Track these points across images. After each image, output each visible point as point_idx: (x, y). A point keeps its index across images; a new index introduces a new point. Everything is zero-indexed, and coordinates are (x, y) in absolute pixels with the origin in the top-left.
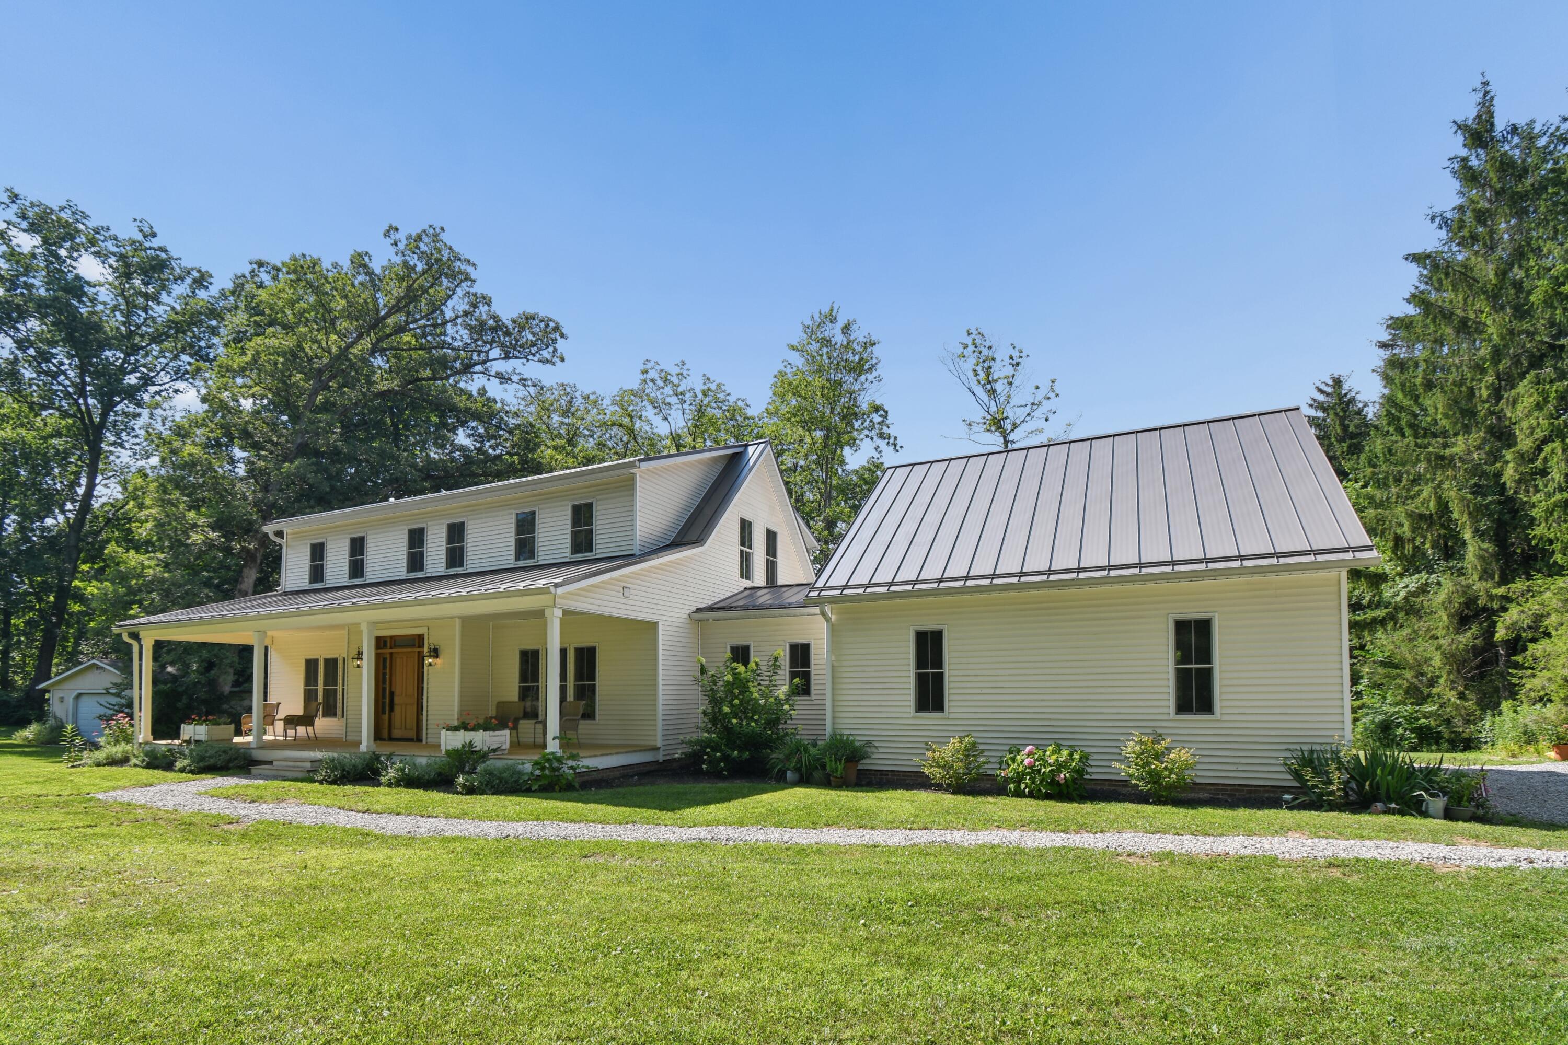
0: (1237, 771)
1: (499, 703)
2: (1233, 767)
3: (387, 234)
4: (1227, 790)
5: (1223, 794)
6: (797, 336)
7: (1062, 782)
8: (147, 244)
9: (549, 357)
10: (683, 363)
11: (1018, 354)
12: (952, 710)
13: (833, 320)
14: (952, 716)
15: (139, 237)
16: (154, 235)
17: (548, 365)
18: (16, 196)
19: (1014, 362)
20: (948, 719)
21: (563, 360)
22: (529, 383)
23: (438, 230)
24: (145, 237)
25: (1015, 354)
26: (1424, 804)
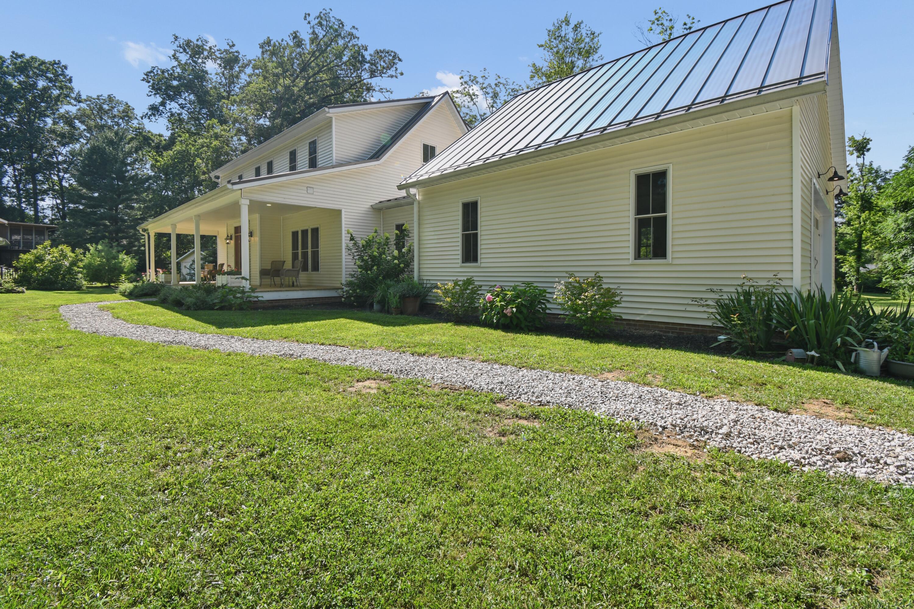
0: (685, 311)
1: (273, 262)
2: (683, 308)
3: (305, 18)
4: (676, 329)
5: (672, 332)
6: (544, 38)
7: (509, 315)
8: (231, 50)
9: (394, 74)
10: (485, 70)
11: (691, 21)
12: (483, 261)
13: (568, 23)
14: (483, 265)
15: (228, 47)
16: (234, 45)
17: (394, 78)
18: (177, 37)
19: (687, 27)
20: (480, 267)
21: (402, 74)
22: (384, 90)
23: (328, 11)
24: (230, 47)
25: (689, 21)
26: (854, 354)
